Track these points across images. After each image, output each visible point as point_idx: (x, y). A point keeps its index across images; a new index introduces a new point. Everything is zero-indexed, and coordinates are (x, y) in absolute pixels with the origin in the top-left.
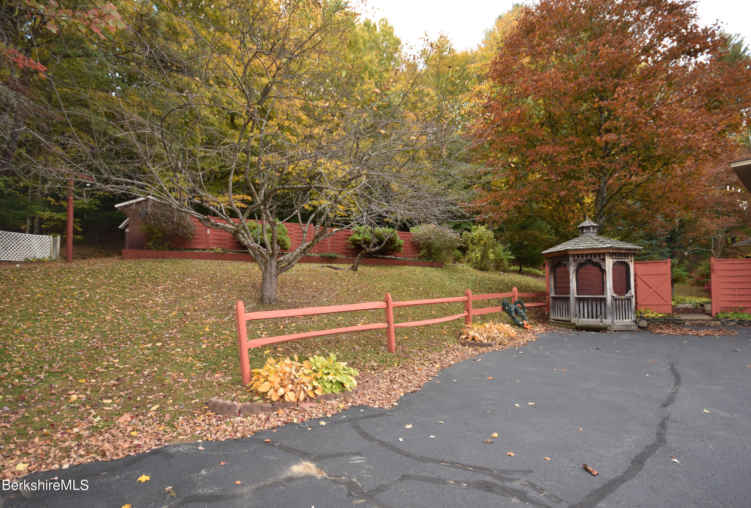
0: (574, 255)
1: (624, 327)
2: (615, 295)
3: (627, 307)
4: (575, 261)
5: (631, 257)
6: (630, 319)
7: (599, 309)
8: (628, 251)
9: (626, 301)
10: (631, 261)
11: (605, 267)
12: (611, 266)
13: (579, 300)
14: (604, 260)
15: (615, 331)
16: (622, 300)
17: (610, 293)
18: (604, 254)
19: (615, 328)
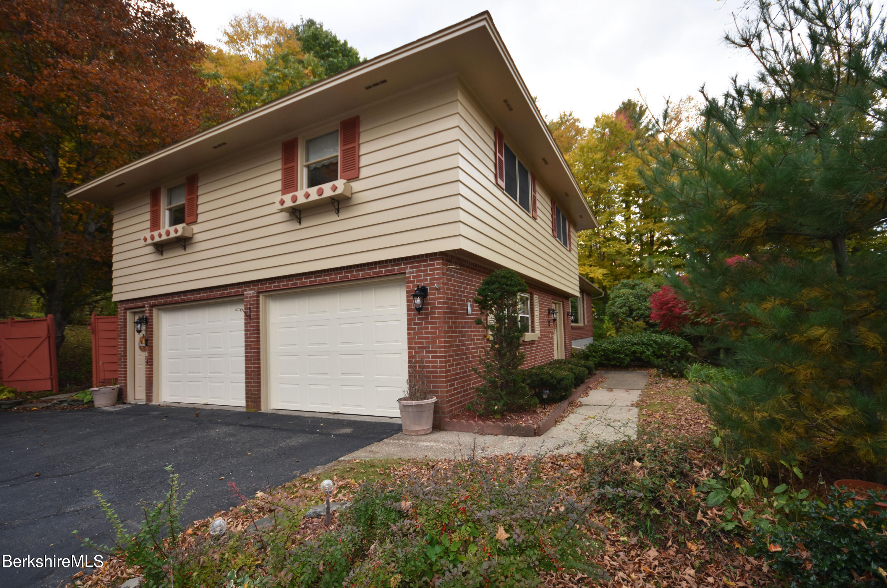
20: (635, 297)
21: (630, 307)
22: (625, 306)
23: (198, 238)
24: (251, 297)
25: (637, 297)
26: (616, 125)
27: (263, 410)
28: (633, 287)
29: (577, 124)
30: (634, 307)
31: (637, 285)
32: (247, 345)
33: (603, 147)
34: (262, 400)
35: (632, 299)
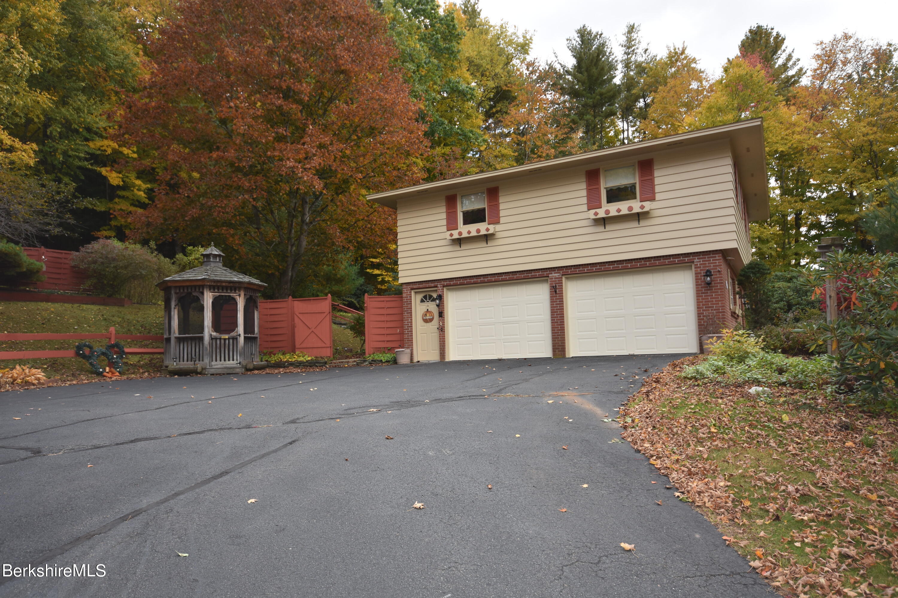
0: (176, 287)
1: (226, 370)
2: (214, 334)
3: (231, 347)
4: (176, 293)
5: (239, 291)
6: (235, 362)
7: (197, 350)
8: (231, 284)
9: (231, 341)
10: (239, 295)
11: (204, 301)
12: (210, 301)
13: (179, 340)
14: (203, 293)
15: (212, 375)
16: (225, 339)
17: (208, 331)
18: (203, 287)
19: (212, 371)
20: (793, 291)
21: (788, 302)
22: (782, 300)
23: (498, 235)
24: (556, 278)
25: (797, 291)
26: (751, 77)
27: (567, 356)
28: (790, 280)
29: (693, 65)
30: (793, 302)
31: (794, 277)
32: (553, 312)
33: (736, 105)
34: (566, 350)
35: (791, 293)
